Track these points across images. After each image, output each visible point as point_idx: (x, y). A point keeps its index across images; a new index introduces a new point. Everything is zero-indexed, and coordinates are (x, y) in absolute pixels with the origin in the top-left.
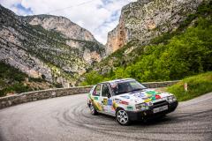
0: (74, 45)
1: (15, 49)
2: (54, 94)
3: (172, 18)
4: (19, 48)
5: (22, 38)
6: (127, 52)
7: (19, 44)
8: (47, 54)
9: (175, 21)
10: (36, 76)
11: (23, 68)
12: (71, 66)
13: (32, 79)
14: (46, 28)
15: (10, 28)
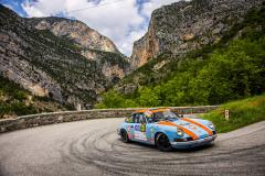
0: (90, 56)
1: (16, 59)
2: (61, 118)
3: (214, 26)
4: (21, 58)
5: (26, 45)
6: (157, 67)
7: (22, 52)
8: (57, 66)
9: (217, 31)
10: (41, 94)
11: (25, 83)
12: (86, 83)
13: (36, 98)
14: (56, 34)
15: (10, 32)
